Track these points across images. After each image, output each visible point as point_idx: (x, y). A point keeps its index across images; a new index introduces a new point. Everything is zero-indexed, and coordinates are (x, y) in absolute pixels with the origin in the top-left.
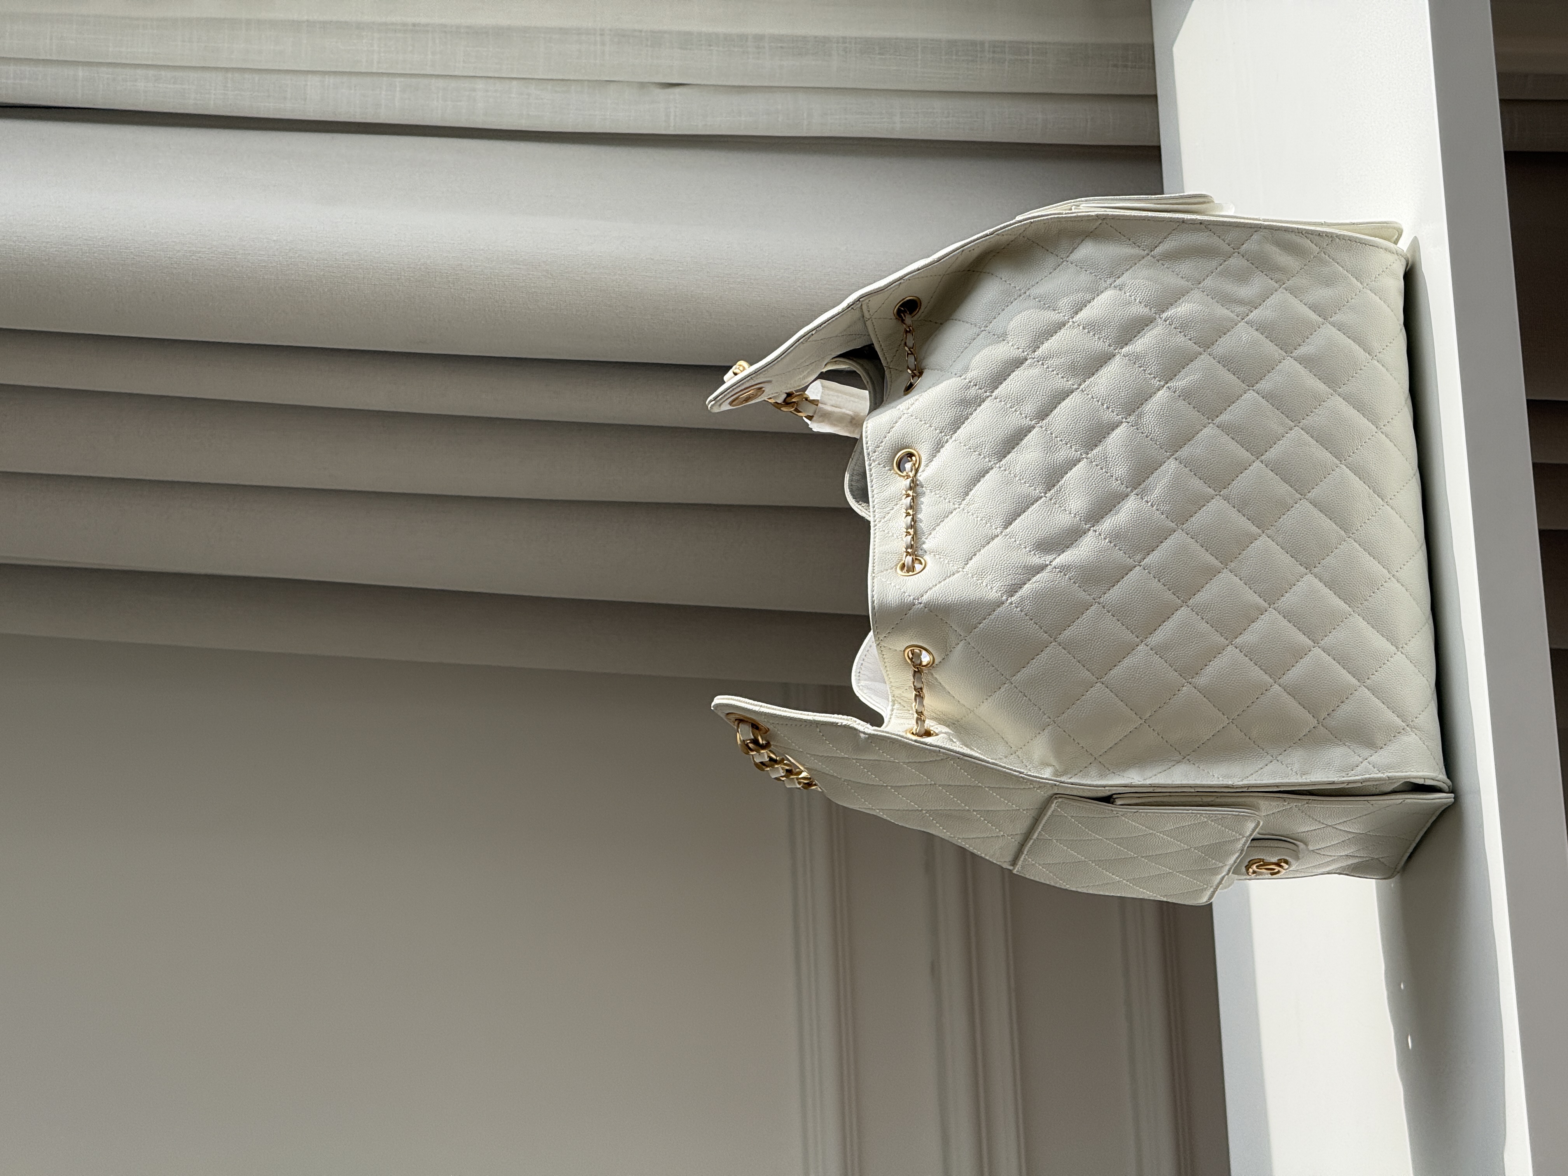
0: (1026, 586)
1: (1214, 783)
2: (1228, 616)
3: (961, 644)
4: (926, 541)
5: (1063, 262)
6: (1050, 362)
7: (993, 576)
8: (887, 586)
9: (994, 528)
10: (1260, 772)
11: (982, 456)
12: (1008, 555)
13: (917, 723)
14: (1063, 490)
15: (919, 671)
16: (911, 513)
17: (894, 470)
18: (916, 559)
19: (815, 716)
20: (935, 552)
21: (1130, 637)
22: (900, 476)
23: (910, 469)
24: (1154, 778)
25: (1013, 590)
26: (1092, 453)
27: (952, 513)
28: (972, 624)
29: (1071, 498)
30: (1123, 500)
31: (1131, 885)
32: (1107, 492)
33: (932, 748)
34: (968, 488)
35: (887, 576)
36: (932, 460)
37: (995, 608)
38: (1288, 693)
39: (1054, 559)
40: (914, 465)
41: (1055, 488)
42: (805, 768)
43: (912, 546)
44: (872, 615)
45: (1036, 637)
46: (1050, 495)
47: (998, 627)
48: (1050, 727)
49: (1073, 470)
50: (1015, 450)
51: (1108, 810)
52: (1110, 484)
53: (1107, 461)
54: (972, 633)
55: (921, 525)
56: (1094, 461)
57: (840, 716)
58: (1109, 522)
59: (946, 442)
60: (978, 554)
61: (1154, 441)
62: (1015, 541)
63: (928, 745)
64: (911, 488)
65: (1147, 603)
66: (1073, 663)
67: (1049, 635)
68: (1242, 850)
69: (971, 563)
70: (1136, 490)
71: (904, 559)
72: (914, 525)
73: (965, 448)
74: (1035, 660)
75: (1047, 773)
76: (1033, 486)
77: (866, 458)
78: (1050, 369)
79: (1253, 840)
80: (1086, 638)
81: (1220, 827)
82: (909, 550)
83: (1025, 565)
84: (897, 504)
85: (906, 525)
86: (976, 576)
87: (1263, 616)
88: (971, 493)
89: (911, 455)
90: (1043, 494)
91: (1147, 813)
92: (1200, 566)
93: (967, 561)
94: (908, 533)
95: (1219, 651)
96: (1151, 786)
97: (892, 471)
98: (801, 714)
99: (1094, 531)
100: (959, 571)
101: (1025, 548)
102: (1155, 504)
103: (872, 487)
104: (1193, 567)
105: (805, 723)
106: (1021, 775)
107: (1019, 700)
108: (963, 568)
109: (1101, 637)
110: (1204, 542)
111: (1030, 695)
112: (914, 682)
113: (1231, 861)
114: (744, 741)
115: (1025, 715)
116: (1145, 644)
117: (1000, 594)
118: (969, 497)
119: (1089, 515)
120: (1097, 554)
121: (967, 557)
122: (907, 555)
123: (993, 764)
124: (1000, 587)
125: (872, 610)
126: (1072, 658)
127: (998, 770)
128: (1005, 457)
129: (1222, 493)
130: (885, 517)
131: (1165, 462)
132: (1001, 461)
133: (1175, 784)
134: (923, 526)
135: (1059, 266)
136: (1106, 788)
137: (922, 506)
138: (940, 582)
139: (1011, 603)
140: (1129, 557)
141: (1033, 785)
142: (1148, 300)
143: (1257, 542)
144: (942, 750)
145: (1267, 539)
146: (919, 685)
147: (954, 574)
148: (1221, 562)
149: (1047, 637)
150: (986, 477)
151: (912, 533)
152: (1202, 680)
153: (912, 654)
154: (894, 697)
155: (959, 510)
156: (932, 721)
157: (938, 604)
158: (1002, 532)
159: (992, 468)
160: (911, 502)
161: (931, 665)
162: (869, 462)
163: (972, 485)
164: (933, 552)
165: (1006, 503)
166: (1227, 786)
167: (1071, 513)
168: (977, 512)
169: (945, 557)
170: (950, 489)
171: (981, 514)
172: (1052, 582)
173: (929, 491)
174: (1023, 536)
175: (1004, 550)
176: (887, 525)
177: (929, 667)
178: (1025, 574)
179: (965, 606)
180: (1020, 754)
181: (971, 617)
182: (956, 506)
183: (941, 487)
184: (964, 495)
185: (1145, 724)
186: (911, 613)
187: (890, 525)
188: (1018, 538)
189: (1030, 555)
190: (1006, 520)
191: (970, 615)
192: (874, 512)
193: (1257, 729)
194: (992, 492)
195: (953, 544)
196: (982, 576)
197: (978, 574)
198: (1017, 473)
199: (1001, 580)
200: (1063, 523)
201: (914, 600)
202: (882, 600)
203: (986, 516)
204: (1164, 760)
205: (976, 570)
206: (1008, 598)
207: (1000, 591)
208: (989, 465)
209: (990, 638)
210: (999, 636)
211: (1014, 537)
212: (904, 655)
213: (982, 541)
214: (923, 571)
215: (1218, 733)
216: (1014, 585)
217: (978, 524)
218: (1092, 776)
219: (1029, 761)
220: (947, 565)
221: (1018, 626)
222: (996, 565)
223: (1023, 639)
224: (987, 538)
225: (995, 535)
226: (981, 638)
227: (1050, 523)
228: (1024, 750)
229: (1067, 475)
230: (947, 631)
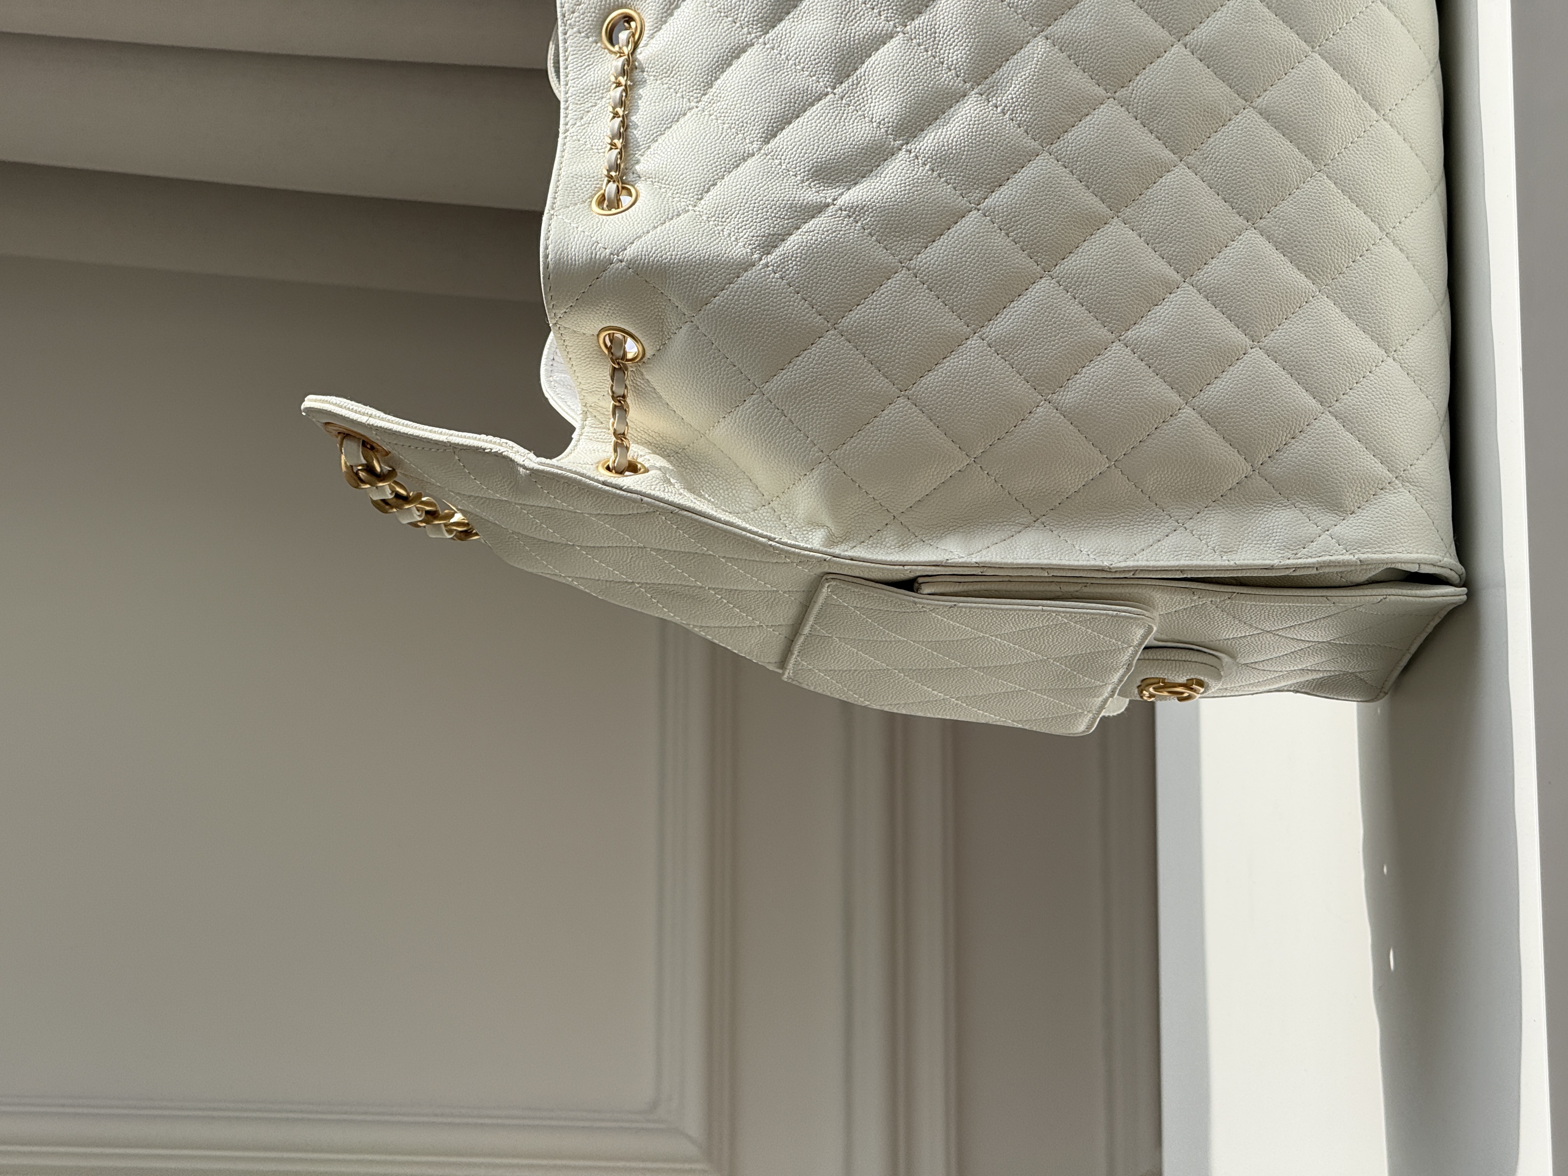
0: (792, 238)
1: (1080, 563)
2: (1115, 295)
3: (685, 328)
4: (642, 159)
7: (741, 220)
8: (571, 231)
9: (748, 141)
10: (1156, 547)
11: (738, 25)
12: (766, 187)
13: (615, 451)
14: (862, 83)
15: (620, 369)
16: (621, 113)
17: (603, 43)
18: (623, 188)
19: (451, 435)
20: (653, 178)
21: (958, 325)
22: (611, 51)
23: (625, 43)
24: (984, 552)
25: (770, 244)
26: (913, 25)
27: (685, 114)
28: (702, 298)
29: (874, 97)
30: (958, 102)
31: (965, 705)
32: (932, 88)
33: (629, 494)
34: (712, 76)
35: (574, 215)
36: (660, 29)
37: (739, 273)
38: (1205, 420)
39: (839, 195)
40: (633, 35)
41: (851, 80)
42: (457, 509)
43: (617, 167)
44: (543, 277)
45: (803, 321)
46: (840, 90)
47: (743, 304)
48: (822, 466)
49: (880, 51)
50: (791, 16)
51: (909, 601)
52: (938, 75)
53: (935, 38)
54: (702, 312)
55: (635, 132)
56: (915, 38)
57: (490, 438)
58: (931, 138)
60: (719, 184)
61: (1013, 7)
62: (780, 164)
63: (624, 491)
64: (624, 73)
65: (986, 270)
66: (862, 364)
67: (825, 319)
68: (1130, 665)
69: (707, 197)
70: (979, 87)
71: (604, 188)
72: (624, 132)
73: (712, 10)
74: (800, 358)
75: (815, 540)
76: (814, 76)
77: (560, 22)
79: (1146, 648)
80: (884, 325)
81: (1090, 631)
82: (613, 174)
83: (791, 204)
84: (602, 98)
85: (612, 131)
86: (713, 218)
87: (1172, 296)
88: (717, 84)
89: (629, 19)
90: (829, 89)
91: (971, 608)
92: (1074, 214)
93: (701, 194)
94: (613, 145)
95: (1098, 350)
96: (978, 565)
97: (599, 44)
98: (430, 431)
99: (907, 151)
100: (688, 211)
101: (795, 175)
102: (1009, 110)
103: (566, 68)
104: (1064, 213)
105: (437, 447)
106: (770, 543)
107: (774, 420)
108: (695, 206)
109: (909, 323)
110: (1084, 174)
111: (792, 413)
112: (612, 386)
113: (1116, 678)
114: (352, 466)
115: (783, 445)
116: (980, 337)
117: (749, 250)
118: (713, 90)
119: (901, 125)
120: (910, 190)
121: (702, 188)
122: (609, 181)
123: (726, 523)
124: (750, 238)
125: (544, 268)
126: (861, 356)
127: (735, 534)
128: (774, 27)
129: (1117, 94)
130: (582, 118)
131: (1028, 43)
132: (768, 33)
133: (1017, 564)
134: (638, 134)
136: (906, 567)
137: (640, 102)
138: (655, 227)
139: (767, 265)
140: (961, 194)
141: (789, 558)
143: (1169, 178)
144: (646, 499)
145: (1187, 170)
146: (620, 391)
147: (678, 215)
148: (1109, 207)
149: (823, 320)
150: (742, 58)
151: (619, 145)
152: (1069, 396)
153: (611, 341)
154: (585, 406)
155: (697, 110)
156: (642, 448)
157: (648, 262)
158: (760, 149)
159: (753, 45)
160: (621, 96)
161: (635, 360)
162: (563, 27)
163: (719, 70)
164: (649, 178)
165: (769, 102)
166: (1101, 568)
167: (873, 120)
168: (723, 115)
169: (667, 186)
170: (685, 76)
171: (729, 118)
172: (835, 232)
173: (652, 78)
174: (792, 156)
175: (760, 177)
176: (584, 131)
177: (637, 362)
178: (792, 218)
179: (692, 268)
180: (776, 506)
181: (701, 287)
182: (693, 104)
183: (671, 73)
184: (705, 86)
185: (975, 465)
186: (605, 277)
187: (589, 131)
188: (785, 160)
189: (803, 187)
190: (767, 130)
191: (700, 282)
192: (567, 109)
193: (1155, 477)
194: (749, 83)
195: (681, 166)
196: (723, 220)
197: (716, 215)
198: (791, 54)
199: (752, 228)
200: (857, 138)
201: (612, 256)
202: (561, 254)
203: (737, 123)
204: (1005, 523)
205: (714, 210)
206: (762, 256)
207: (750, 244)
208: (748, 40)
209: (729, 320)
210: (744, 318)
211: (778, 157)
212: (598, 342)
213: (727, 162)
214: (633, 207)
215: (1092, 482)
216: (773, 235)
217: (723, 135)
218: (888, 545)
219: (790, 519)
220: (670, 200)
221: (776, 302)
222: (746, 203)
223: (783, 323)
224: (736, 157)
225: (749, 154)
226: (716, 320)
227: (838, 136)
228: (782, 500)
229: (870, 59)
230: (663, 307)
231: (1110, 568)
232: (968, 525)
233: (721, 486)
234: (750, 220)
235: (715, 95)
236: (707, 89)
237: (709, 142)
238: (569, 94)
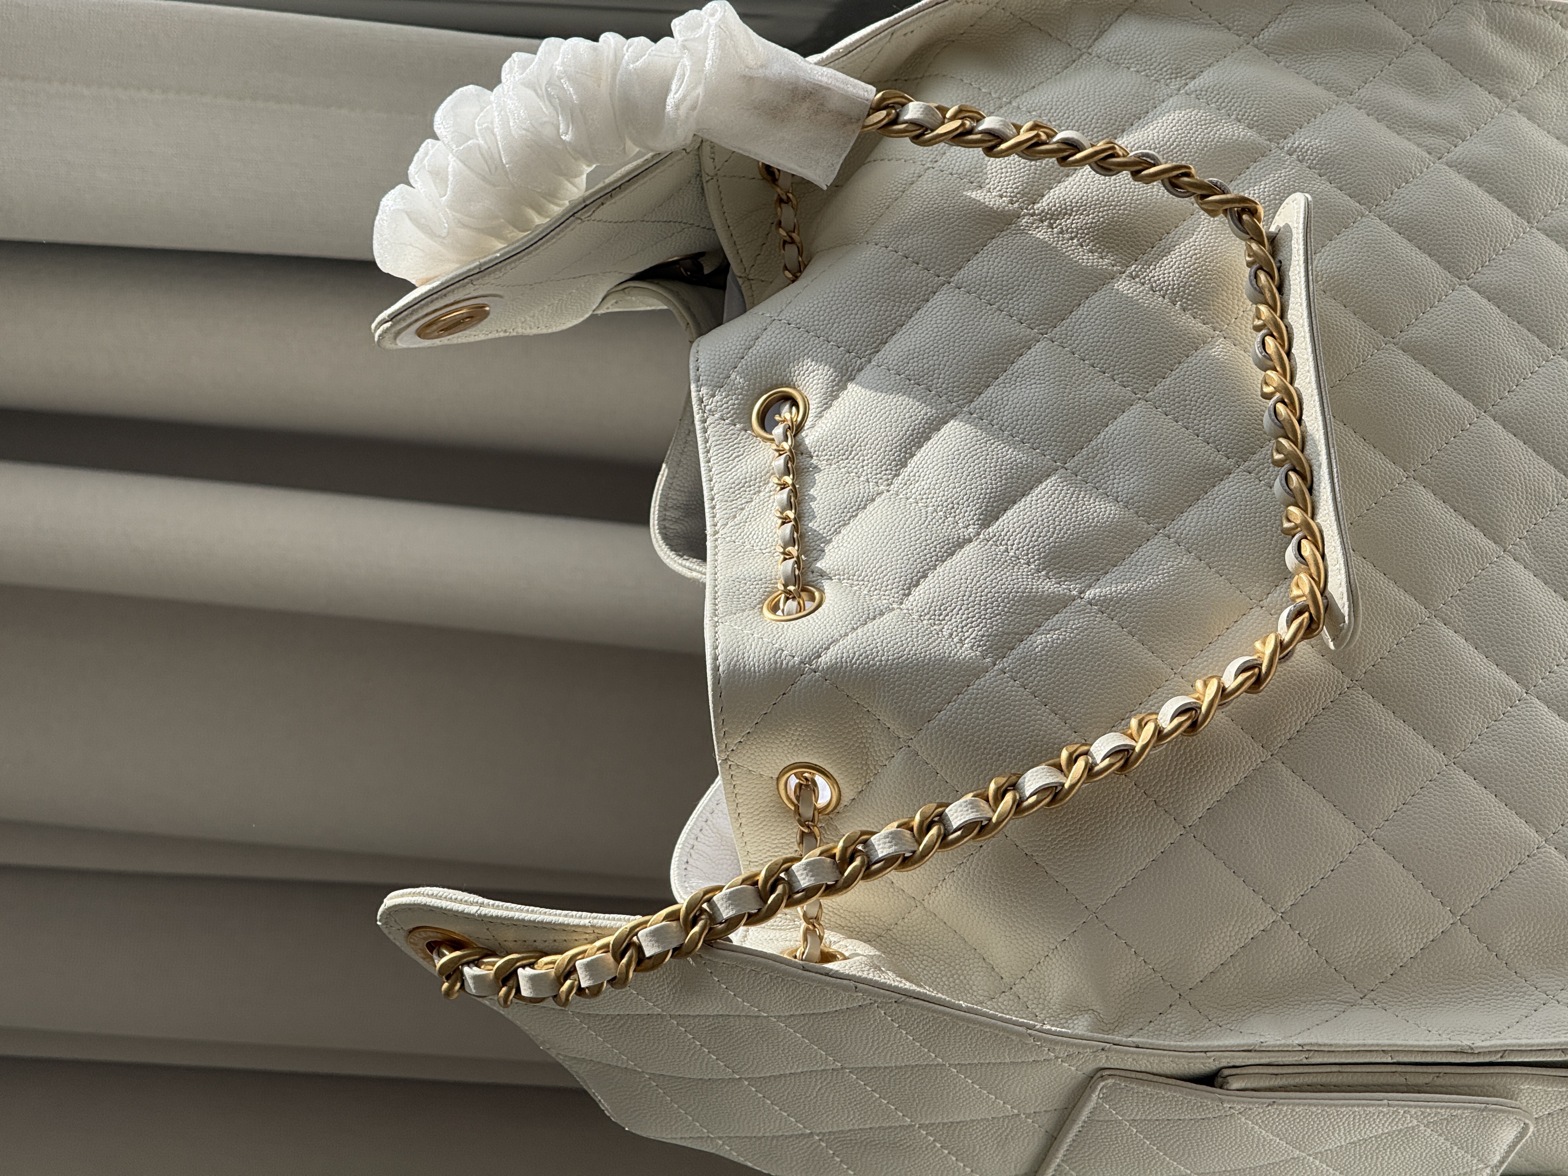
0: (1033, 637)
1: (1432, 1043)
3: (899, 757)
4: (824, 554)
5: (1081, 55)
6: (1066, 222)
7: (964, 616)
8: (745, 638)
9: (961, 525)
10: (1523, 1024)
12: (993, 576)
14: (1100, 455)
16: (792, 517)
17: (754, 430)
18: (803, 590)
20: (840, 576)
22: (766, 440)
24: (1306, 1034)
25: (1005, 644)
26: (1155, 391)
27: (873, 500)
28: (923, 712)
29: (1118, 469)
30: (1221, 480)
32: (1188, 463)
33: (837, 979)
34: (906, 452)
35: (744, 621)
36: (831, 405)
37: (969, 680)
39: (1085, 588)
40: (794, 416)
41: (1086, 452)
44: (713, 695)
45: (1055, 738)
46: (1074, 464)
47: (977, 719)
48: (1087, 928)
49: (1119, 420)
50: (1001, 380)
51: (1213, 1102)
52: (1194, 449)
53: (1185, 406)
54: (923, 732)
55: (813, 532)
56: (1160, 405)
58: (1194, 521)
59: (860, 370)
60: (930, 576)
62: (1007, 550)
63: (832, 974)
69: (916, 593)
72: (799, 537)
73: (898, 377)
75: (1081, 1026)
76: (1038, 447)
77: (695, 408)
78: (1067, 236)
81: (1442, 1139)
83: (1029, 596)
84: (759, 492)
86: (927, 617)
87: (1514, 709)
88: (912, 463)
89: (787, 398)
90: (1059, 463)
93: (909, 588)
94: (787, 555)
95: (1431, 773)
96: (1303, 1049)
97: (749, 432)
99: (1165, 536)
100: (893, 609)
101: (1028, 564)
103: (709, 461)
108: (901, 603)
117: (978, 653)
118: (908, 469)
119: (1155, 505)
120: (1175, 580)
121: (908, 581)
124: (978, 638)
125: (713, 684)
128: (980, 393)
130: (735, 517)
132: (972, 400)
135: (1074, 61)
136: (1208, 1054)
138: (854, 630)
139: (1003, 671)
140: (1238, 588)
142: (1255, 116)
145: (1513, 562)
147: (882, 614)
150: (942, 430)
151: (795, 555)
155: (888, 494)
157: (852, 670)
158: (978, 534)
159: (955, 415)
162: (701, 414)
163: (914, 445)
164: (835, 575)
165: (985, 478)
166: (1459, 1049)
167: (1119, 499)
168: (924, 497)
169: (861, 583)
170: (869, 456)
171: (934, 500)
172: (1086, 629)
173: (824, 462)
174: (1022, 540)
175: (984, 566)
176: (740, 531)
177: (828, 814)
178: (1030, 614)
179: (908, 675)
180: (1020, 990)
181: (921, 698)
182: (882, 487)
183: (850, 454)
184: (897, 465)
185: (1283, 923)
186: (795, 692)
187: (746, 530)
188: (1012, 545)
189: (1039, 577)
190: (985, 510)
191: (920, 693)
192: (713, 507)
193: (1513, 936)
194: (957, 457)
195: (878, 557)
196: (941, 618)
197: (931, 613)
198: (1006, 424)
199: (981, 625)
200: (1103, 519)
201: (802, 665)
202: (736, 665)
203: (945, 504)
204: (1323, 1001)
205: (928, 606)
206: (996, 660)
207: (979, 646)
208: (948, 409)
209: (960, 740)
210: (979, 737)
211: (1003, 543)
212: (778, 788)
213: (938, 550)
214: (820, 609)
215: (1434, 943)
216: (1008, 634)
217: (929, 519)
218: (1175, 1031)
219: (1041, 1006)
220: (867, 598)
221: (1019, 716)
222: (970, 596)
223: (1030, 742)
224: (949, 544)
225: (964, 539)
226: (943, 740)
227: (1077, 517)
228: (1028, 981)
229: (1107, 429)
230: (869, 731)
231: (1472, 1049)
232: (1276, 1005)
233: (943, 973)
234: (977, 616)
235: (912, 474)
236: (900, 469)
237: (911, 527)
238: (715, 491)
